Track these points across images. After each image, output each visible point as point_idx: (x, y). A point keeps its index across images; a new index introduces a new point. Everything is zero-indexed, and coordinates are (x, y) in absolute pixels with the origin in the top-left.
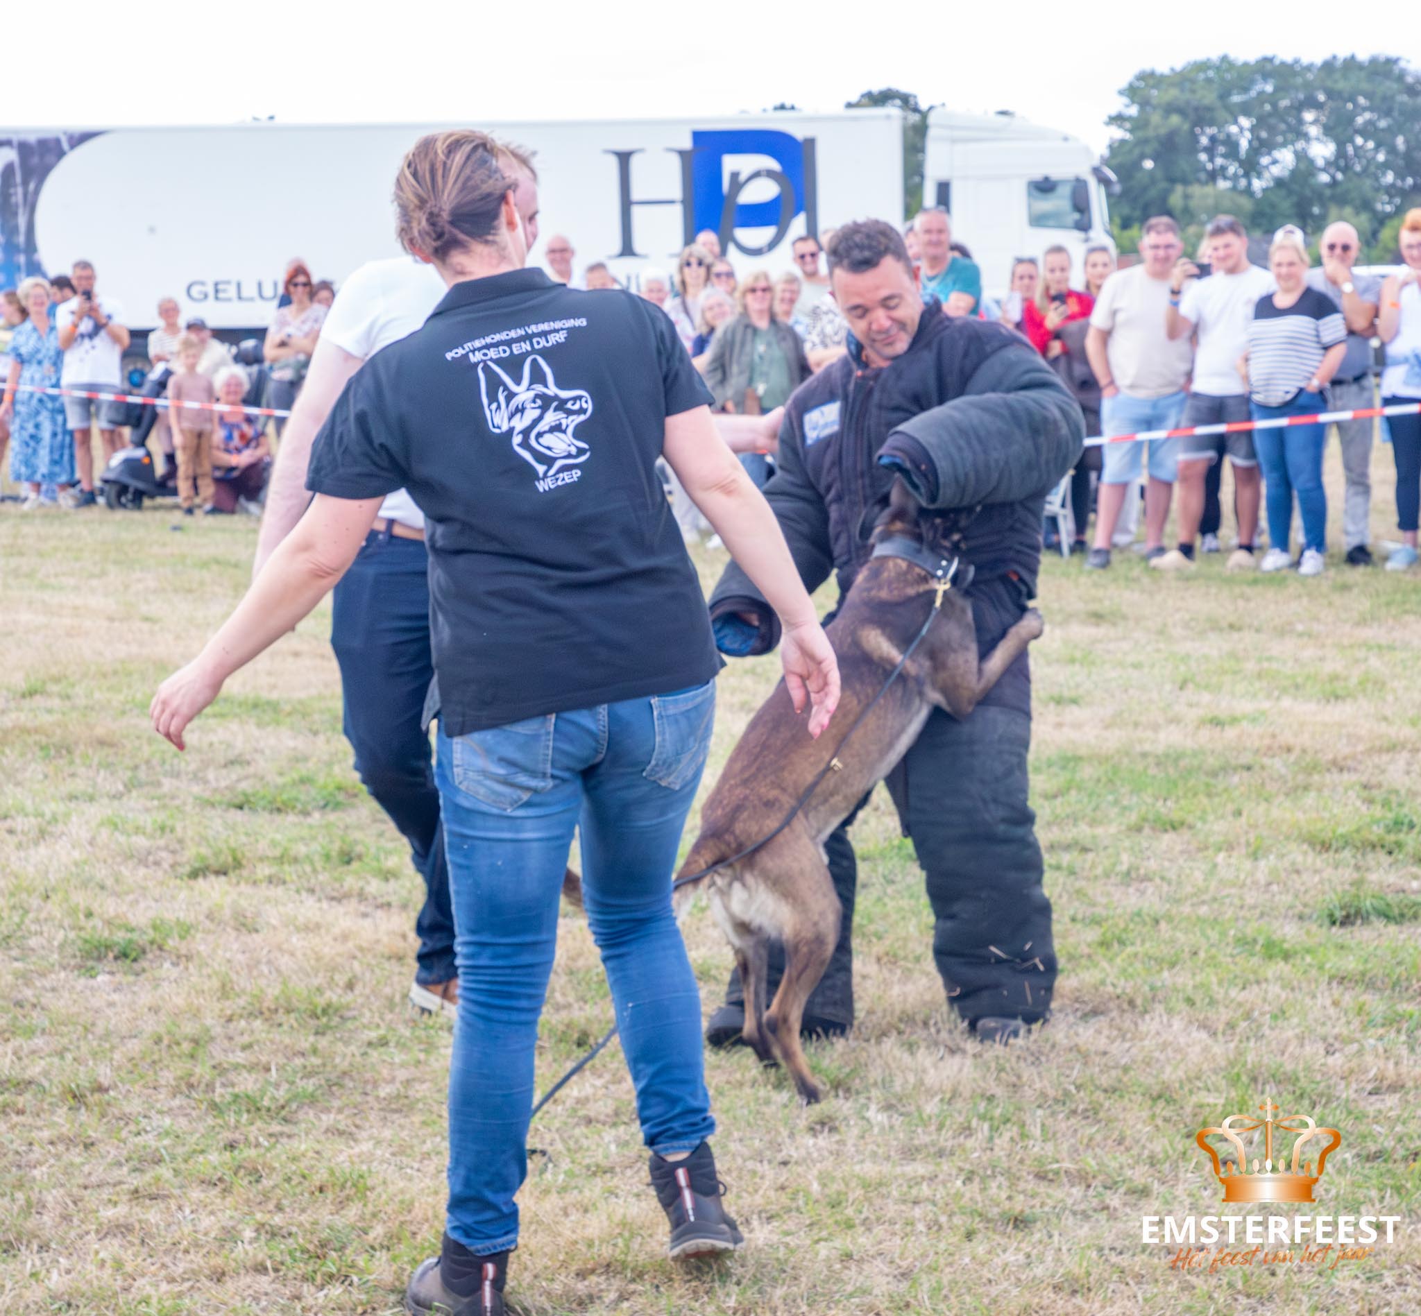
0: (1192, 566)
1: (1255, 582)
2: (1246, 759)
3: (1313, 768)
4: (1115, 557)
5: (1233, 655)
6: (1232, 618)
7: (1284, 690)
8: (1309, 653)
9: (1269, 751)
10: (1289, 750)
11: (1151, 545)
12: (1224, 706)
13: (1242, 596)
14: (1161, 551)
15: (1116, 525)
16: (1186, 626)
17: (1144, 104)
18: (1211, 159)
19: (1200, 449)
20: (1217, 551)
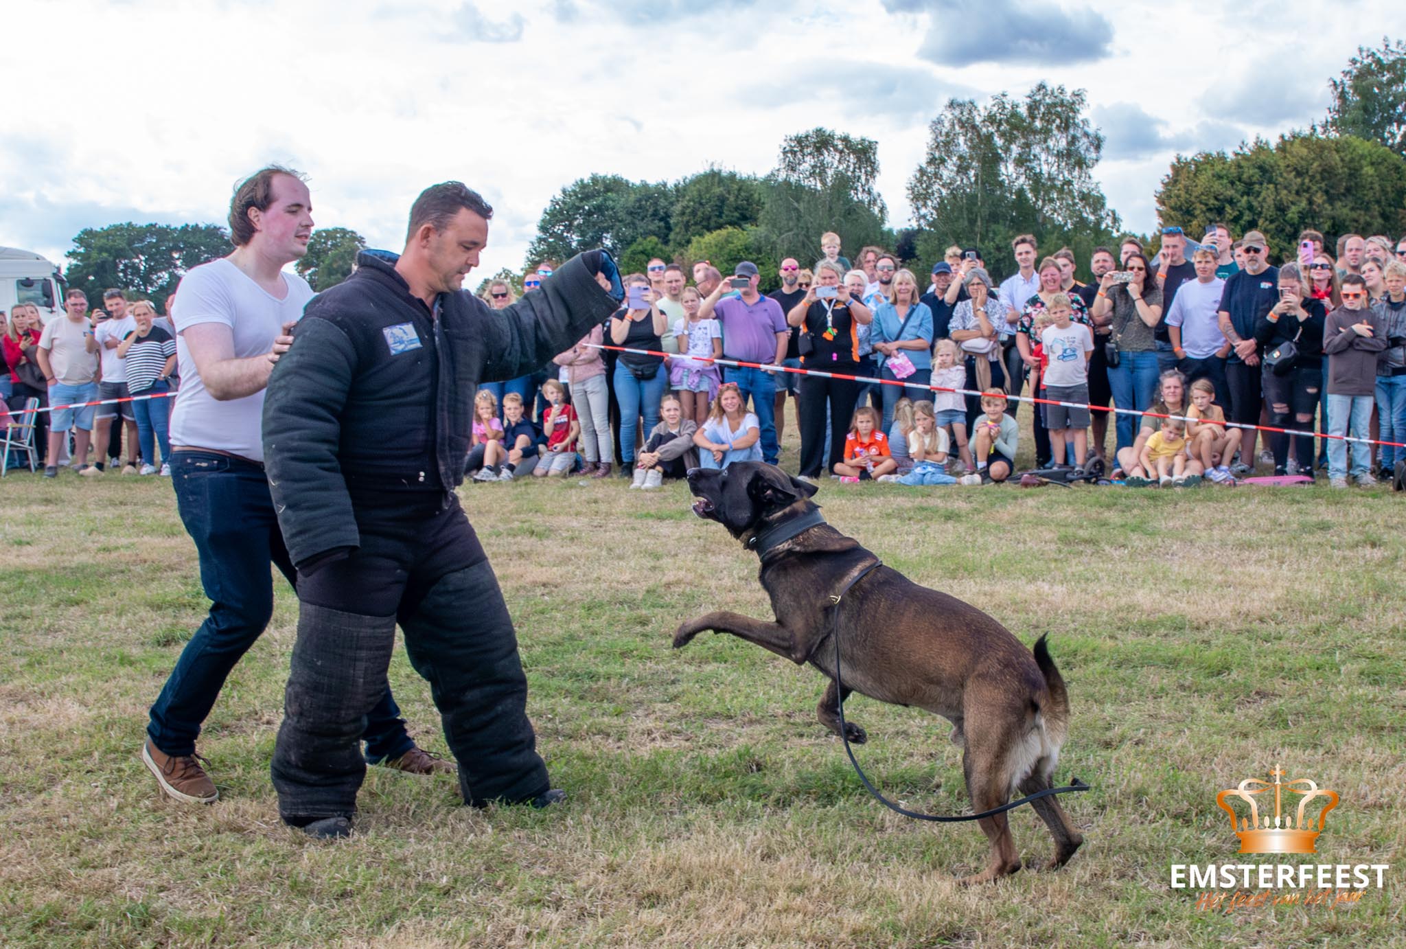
0: (103, 474)
1: (136, 481)
2: (123, 567)
3: (155, 571)
5: (120, 517)
6: (121, 499)
7: (146, 533)
8: (160, 514)
9: (135, 563)
10: (145, 561)
11: (80, 464)
12: (112, 541)
13: (130, 488)
14: (86, 467)
15: (60, 456)
16: (97, 504)
17: (87, 247)
18: (125, 276)
19: (108, 412)
20: (117, 466)
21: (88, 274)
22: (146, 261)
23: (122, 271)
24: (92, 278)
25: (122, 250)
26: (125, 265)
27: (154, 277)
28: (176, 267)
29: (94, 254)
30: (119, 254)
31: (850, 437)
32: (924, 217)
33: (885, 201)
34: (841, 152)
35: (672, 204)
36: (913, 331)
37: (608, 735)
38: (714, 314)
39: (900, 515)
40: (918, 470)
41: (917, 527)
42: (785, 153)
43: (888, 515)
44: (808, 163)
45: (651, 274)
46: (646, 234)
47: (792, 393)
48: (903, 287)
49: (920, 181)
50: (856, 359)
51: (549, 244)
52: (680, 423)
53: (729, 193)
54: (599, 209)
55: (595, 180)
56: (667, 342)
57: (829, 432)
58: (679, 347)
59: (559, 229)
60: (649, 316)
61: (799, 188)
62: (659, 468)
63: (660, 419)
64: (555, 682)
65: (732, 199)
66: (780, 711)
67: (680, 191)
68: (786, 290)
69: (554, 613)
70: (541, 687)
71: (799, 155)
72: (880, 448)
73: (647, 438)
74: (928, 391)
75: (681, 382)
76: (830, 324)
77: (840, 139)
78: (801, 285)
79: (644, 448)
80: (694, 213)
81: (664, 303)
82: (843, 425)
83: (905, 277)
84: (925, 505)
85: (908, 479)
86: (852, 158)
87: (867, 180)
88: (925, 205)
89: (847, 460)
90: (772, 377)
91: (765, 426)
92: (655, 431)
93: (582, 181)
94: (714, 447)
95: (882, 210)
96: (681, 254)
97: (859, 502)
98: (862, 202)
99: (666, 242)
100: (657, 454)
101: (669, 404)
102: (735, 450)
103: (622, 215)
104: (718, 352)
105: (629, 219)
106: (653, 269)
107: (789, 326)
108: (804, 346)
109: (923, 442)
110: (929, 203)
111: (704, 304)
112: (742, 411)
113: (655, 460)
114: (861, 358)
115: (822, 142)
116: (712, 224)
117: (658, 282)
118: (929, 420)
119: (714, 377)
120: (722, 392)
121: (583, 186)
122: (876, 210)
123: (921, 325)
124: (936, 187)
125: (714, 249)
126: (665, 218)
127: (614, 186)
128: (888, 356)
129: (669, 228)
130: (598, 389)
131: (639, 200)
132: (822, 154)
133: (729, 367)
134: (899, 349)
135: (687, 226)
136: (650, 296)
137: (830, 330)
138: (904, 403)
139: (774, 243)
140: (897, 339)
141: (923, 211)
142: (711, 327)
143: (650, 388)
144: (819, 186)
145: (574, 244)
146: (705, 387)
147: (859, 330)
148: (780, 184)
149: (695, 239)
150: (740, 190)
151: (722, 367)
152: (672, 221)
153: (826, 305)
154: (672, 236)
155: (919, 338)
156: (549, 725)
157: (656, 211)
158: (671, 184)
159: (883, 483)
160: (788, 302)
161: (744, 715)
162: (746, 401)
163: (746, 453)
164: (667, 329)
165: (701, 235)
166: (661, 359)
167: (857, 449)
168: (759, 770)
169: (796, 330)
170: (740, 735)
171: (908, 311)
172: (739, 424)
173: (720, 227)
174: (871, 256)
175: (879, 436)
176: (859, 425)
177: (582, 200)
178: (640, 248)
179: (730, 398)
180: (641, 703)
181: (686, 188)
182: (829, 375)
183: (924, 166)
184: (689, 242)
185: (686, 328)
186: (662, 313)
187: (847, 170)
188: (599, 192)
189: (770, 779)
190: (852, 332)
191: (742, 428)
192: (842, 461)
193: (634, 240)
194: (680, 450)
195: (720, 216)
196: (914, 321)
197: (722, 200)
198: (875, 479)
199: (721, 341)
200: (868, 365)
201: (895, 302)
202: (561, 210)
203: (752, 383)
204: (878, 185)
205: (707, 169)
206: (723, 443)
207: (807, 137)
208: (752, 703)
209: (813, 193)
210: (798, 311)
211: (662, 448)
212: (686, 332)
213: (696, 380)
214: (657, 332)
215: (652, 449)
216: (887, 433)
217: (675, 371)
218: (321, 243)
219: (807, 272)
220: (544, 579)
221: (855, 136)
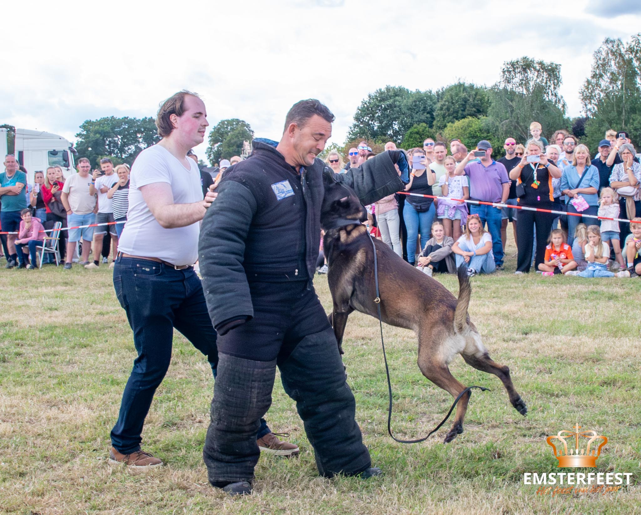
0: (98, 267)
2: (111, 324)
4: (73, 266)
9: (118, 322)
11: (85, 261)
14: (88, 263)
15: (73, 256)
17: (88, 131)
18: (110, 148)
19: (102, 231)
20: (107, 263)
21: (88, 147)
22: (122, 139)
23: (108, 145)
24: (90, 149)
25: (107, 132)
26: (110, 141)
27: (126, 148)
28: (139, 142)
29: (92, 135)
30: (105, 135)
31: (548, 247)
32: (590, 110)
33: (566, 101)
34: (538, 71)
35: (435, 103)
36: (587, 182)
37: (406, 434)
38: (464, 173)
39: (579, 296)
40: (591, 268)
41: (591, 304)
42: (504, 72)
43: (573, 296)
44: (518, 78)
45: (425, 148)
46: (419, 122)
47: (511, 220)
48: (581, 155)
49: (587, 88)
50: (552, 199)
51: (361, 128)
52: (444, 239)
53: (469, 97)
54: (391, 106)
55: (388, 89)
56: (436, 190)
57: (535, 243)
58: (442, 192)
59: (366, 119)
60: (425, 173)
61: (513, 93)
62: (430, 266)
63: (431, 236)
64: (372, 400)
65: (471, 100)
66: (511, 420)
67: (440, 96)
68: (508, 157)
69: (370, 356)
70: (364, 403)
71: (512, 73)
72: (567, 254)
73: (422, 248)
74: (597, 219)
75: (444, 214)
76: (535, 178)
77: (537, 63)
78: (517, 154)
79: (422, 254)
80: (448, 109)
81: (434, 165)
82: (544, 241)
83: (582, 149)
84: (595, 290)
85: (584, 274)
86: (545, 75)
87: (555, 88)
88: (590, 103)
89: (546, 262)
90: (499, 211)
91: (496, 240)
92: (428, 243)
93: (380, 90)
94: (465, 253)
95: (563, 106)
96: (440, 134)
97: (554, 288)
98: (550, 101)
99: (431, 126)
100: (429, 257)
101: (437, 227)
102: (477, 255)
103: (404, 110)
104: (466, 195)
105: (409, 112)
106: (427, 145)
107: (510, 179)
108: (519, 192)
109: (593, 251)
110: (593, 101)
111: (458, 166)
112: (481, 232)
113: (428, 261)
114: (555, 199)
115: (527, 65)
116: (459, 115)
117: (430, 153)
118: (597, 237)
119: (463, 210)
120: (469, 220)
121: (381, 93)
122: (560, 106)
123: (592, 179)
124: (597, 92)
125: (461, 131)
126: (431, 112)
127: (399, 93)
128: (571, 198)
129: (433, 118)
130: (393, 218)
131: (415, 101)
132: (526, 73)
133: (473, 204)
134: (579, 193)
135: (444, 117)
136: (426, 162)
137: (535, 182)
138: (581, 227)
139: (497, 126)
140: (577, 187)
141: (589, 106)
142: (463, 180)
143: (425, 217)
144: (525, 92)
145: (376, 128)
146: (458, 216)
147: (553, 182)
148: (501, 92)
149: (449, 125)
150: (476, 95)
151: (469, 205)
152: (434, 114)
153: (533, 166)
154: (435, 123)
155: (591, 186)
156: (369, 427)
157: (425, 107)
158: (434, 92)
159: (569, 276)
160: (510, 165)
161: (488, 422)
162: (484, 225)
163: (484, 257)
164: (435, 182)
165: (453, 122)
166: (432, 200)
167: (553, 255)
168: (499, 457)
169: (514, 182)
170: (487, 435)
171: (584, 170)
172: (479, 239)
173: (464, 117)
174: (560, 136)
175: (566, 247)
176: (553, 240)
177: (380, 101)
178: (416, 130)
179: (474, 223)
180: (425, 413)
181: (443, 93)
182: (535, 209)
183: (590, 79)
184: (445, 126)
185: (447, 180)
186: (433, 171)
187: (542, 82)
188: (390, 97)
189: (506, 464)
190: (549, 183)
191: (481, 242)
192: (543, 262)
193: (412, 125)
194: (444, 255)
195: (464, 110)
196: (588, 176)
197: (466, 101)
198: (564, 273)
199: (468, 189)
200: (559, 203)
201: (576, 165)
202: (368, 108)
203: (487, 214)
204: (560, 91)
205: (457, 83)
206: (469, 251)
207: (517, 62)
208: (493, 415)
209: (521, 95)
210: (516, 170)
211: (432, 254)
212: (447, 183)
213: (453, 212)
214: (429, 183)
215: (426, 255)
216: (571, 245)
217: (440, 207)
218: (224, 128)
219: (520, 146)
220: (362, 335)
221: (547, 62)
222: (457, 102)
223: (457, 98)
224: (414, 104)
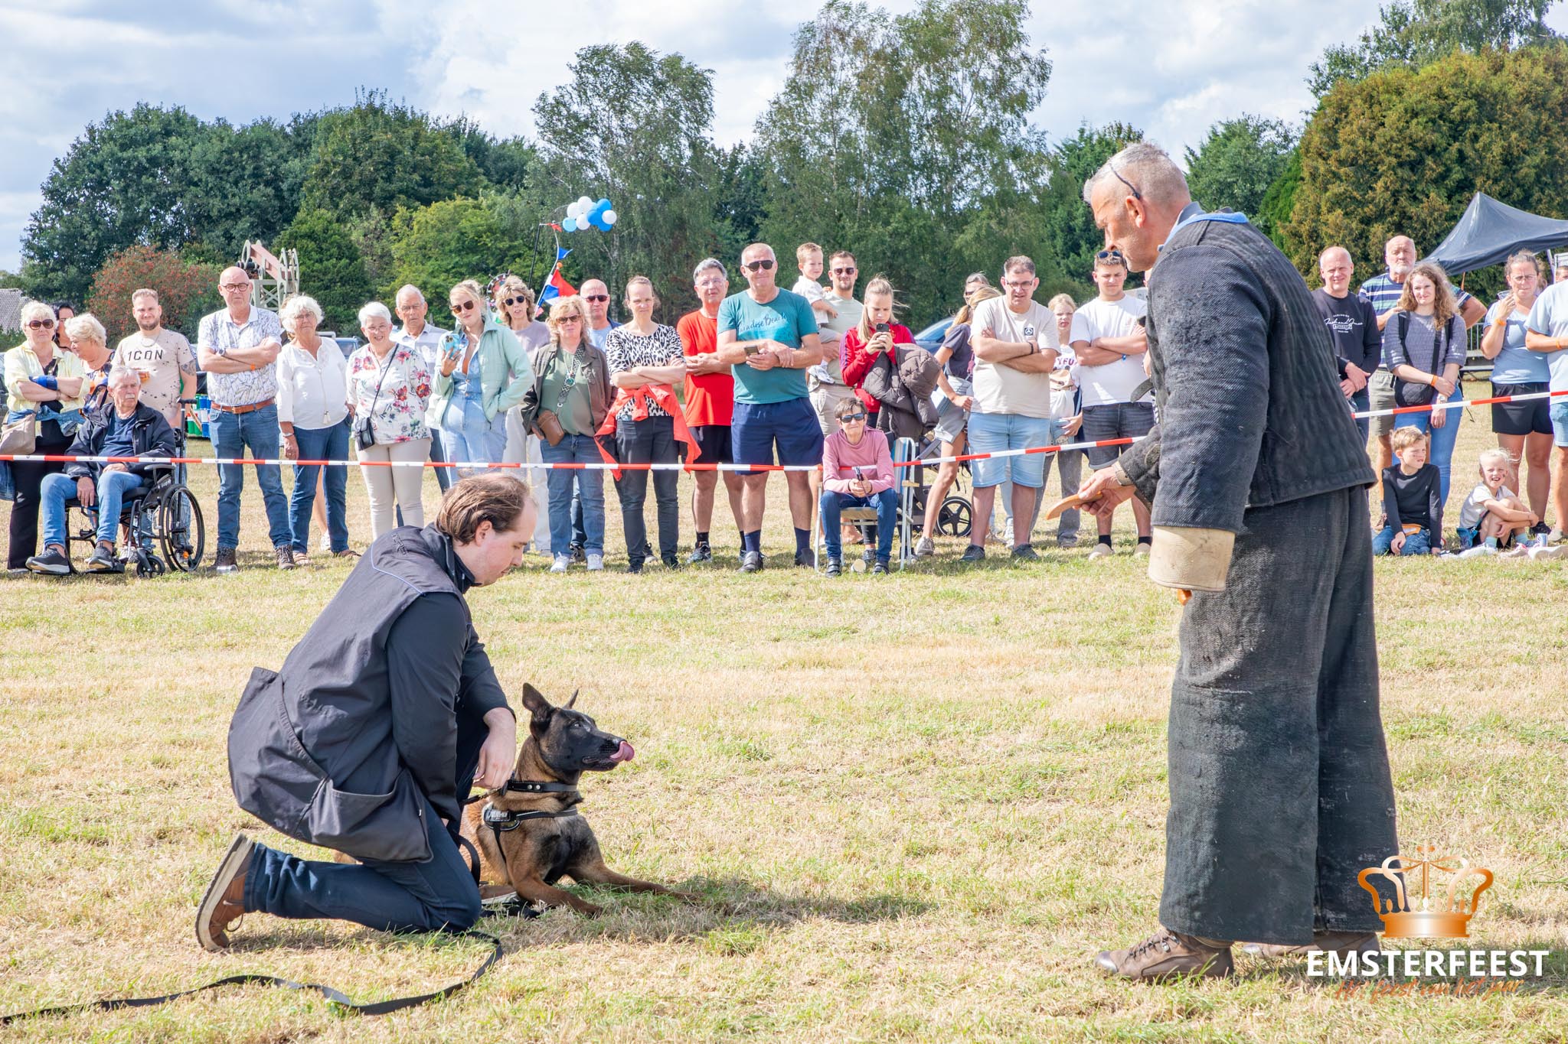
51: (64, 220)
53: (401, 143)
55: (142, 115)
65: (406, 152)
105: (212, 180)
127: (176, 124)
150: (416, 137)
157: (258, 169)
177: (127, 145)
188: (153, 134)
197: (392, 153)
222: (369, 155)
223: (367, 146)
224: (225, 157)
